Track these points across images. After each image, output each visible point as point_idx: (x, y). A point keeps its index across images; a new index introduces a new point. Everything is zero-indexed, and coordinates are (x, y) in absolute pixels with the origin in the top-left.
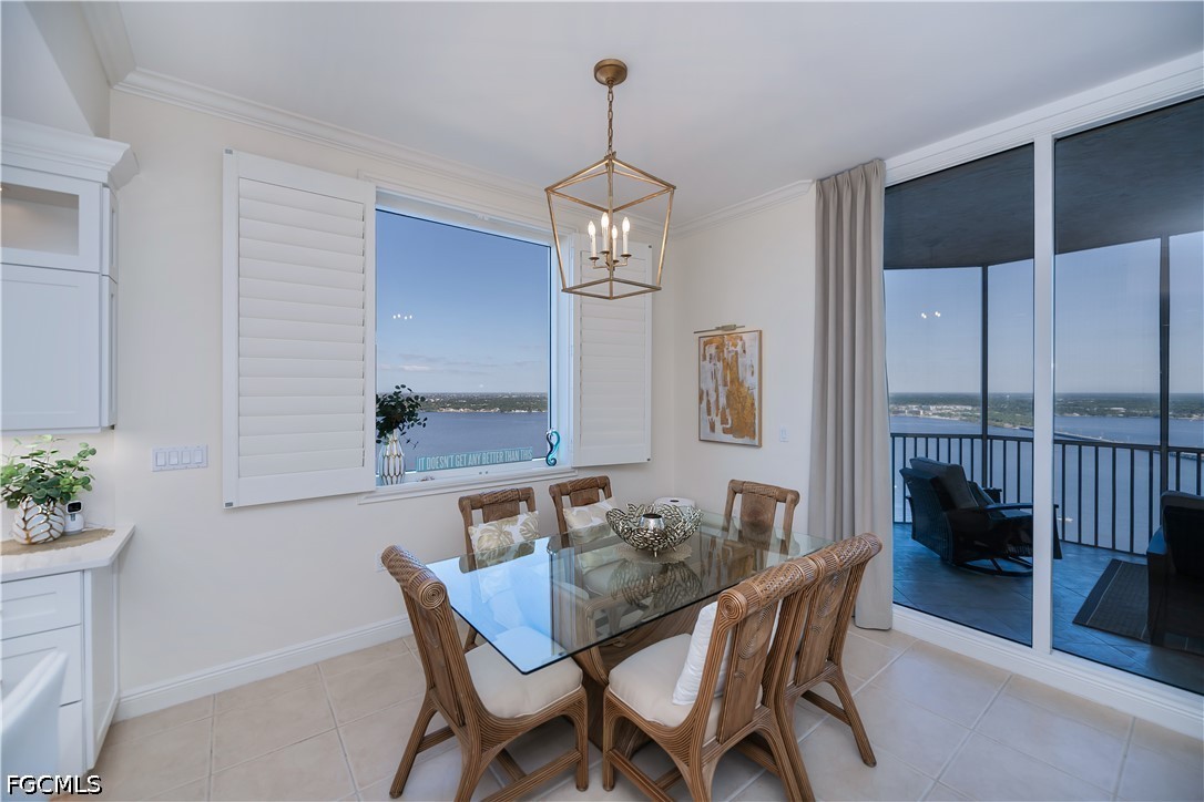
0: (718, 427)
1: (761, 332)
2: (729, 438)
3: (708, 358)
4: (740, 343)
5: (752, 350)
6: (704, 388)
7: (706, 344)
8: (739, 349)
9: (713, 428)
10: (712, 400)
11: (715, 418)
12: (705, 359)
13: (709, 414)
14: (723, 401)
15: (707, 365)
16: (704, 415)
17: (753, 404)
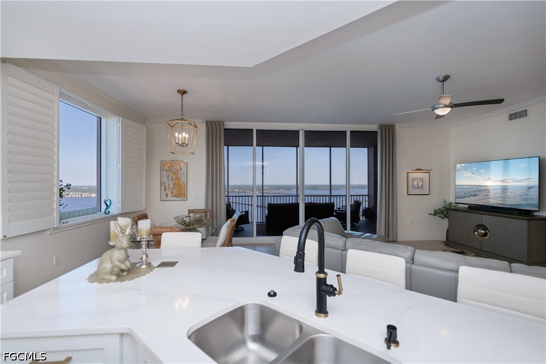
0: (170, 195)
1: (187, 163)
2: (175, 198)
3: (165, 170)
4: (179, 166)
5: (184, 168)
6: (163, 181)
7: (164, 165)
8: (179, 168)
9: (167, 196)
10: (167, 185)
11: (168, 192)
12: (163, 170)
13: (165, 190)
14: (172, 186)
15: (165, 173)
16: (163, 191)
17: (184, 187)
